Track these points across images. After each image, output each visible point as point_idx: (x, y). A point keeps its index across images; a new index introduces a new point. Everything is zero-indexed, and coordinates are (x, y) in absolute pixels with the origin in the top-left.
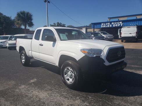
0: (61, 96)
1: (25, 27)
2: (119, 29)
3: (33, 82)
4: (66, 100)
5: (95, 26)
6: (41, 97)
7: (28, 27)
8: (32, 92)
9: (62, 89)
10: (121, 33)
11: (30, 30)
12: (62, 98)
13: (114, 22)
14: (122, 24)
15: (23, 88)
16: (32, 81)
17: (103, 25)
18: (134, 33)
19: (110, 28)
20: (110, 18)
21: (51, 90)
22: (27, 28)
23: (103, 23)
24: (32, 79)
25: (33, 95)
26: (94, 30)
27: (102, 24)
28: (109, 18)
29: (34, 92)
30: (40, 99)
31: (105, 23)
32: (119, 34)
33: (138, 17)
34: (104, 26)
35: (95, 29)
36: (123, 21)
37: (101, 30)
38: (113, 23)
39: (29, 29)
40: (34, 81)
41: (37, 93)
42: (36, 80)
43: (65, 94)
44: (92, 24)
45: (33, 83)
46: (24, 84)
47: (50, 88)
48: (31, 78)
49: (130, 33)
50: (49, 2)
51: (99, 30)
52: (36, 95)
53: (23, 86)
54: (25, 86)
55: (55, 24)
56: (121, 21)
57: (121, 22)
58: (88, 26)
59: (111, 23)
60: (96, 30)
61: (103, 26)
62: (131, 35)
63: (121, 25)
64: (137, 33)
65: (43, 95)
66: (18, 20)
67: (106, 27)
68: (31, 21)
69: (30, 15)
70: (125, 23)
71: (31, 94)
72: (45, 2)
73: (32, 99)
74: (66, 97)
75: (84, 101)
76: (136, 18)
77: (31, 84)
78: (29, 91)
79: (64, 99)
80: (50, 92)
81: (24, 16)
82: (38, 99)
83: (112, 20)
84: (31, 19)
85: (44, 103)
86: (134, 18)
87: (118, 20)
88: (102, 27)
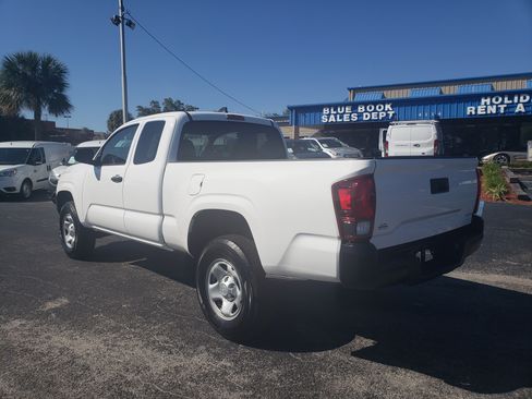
0: (147, 346)
1: (38, 115)
2: (382, 130)
3: (57, 308)
4: (161, 356)
5: (302, 118)
6: (78, 352)
7: (46, 116)
8: (49, 338)
9: (155, 324)
10: (386, 143)
11: (57, 126)
12: (149, 352)
13: (365, 104)
14: (391, 113)
15: (16, 329)
16: (51, 305)
17: (329, 115)
18: (428, 144)
19: (350, 125)
20: (355, 90)
21: (116, 329)
22: (43, 118)
23: (329, 106)
24: (54, 298)
25: (50, 347)
26: (297, 132)
27: (326, 111)
28: (350, 90)
29: (56, 338)
30: (74, 357)
31: (335, 107)
32: (381, 145)
33: (449, 91)
34: (332, 119)
35: (301, 129)
36: (395, 103)
37: (322, 131)
38: (361, 109)
39: (54, 123)
40: (58, 305)
41: (66, 341)
42: (65, 301)
43: (161, 338)
44: (291, 108)
45: (55, 310)
46: (20, 315)
47: (113, 325)
48: (50, 296)
49: (416, 142)
50: (130, 24)
51: (316, 131)
52: (61, 346)
53: (17, 323)
54: (23, 323)
55: (155, 103)
56: (388, 102)
57: (388, 107)
58: (281, 114)
59: (354, 106)
60: (303, 131)
61: (328, 117)
62: (418, 152)
63: (388, 115)
64: (436, 143)
65: (85, 346)
66: (9, 87)
67: (339, 120)
68: (61, 90)
69: (58, 67)
70: (402, 109)
71: (45, 346)
72: (117, 24)
73: (46, 359)
74: (162, 349)
75: (218, 357)
76: (441, 92)
77: (48, 314)
78: (37, 335)
79: (157, 355)
80: (114, 335)
81: (34, 69)
82: (66, 359)
83: (360, 97)
84: (62, 86)
85: (88, 368)
86: (433, 92)
87: (383, 96)
88: (324, 119)
